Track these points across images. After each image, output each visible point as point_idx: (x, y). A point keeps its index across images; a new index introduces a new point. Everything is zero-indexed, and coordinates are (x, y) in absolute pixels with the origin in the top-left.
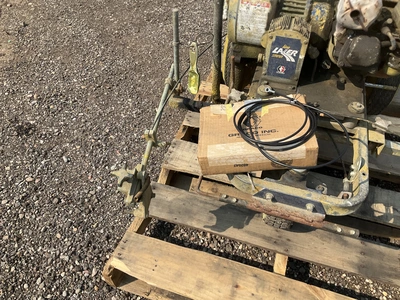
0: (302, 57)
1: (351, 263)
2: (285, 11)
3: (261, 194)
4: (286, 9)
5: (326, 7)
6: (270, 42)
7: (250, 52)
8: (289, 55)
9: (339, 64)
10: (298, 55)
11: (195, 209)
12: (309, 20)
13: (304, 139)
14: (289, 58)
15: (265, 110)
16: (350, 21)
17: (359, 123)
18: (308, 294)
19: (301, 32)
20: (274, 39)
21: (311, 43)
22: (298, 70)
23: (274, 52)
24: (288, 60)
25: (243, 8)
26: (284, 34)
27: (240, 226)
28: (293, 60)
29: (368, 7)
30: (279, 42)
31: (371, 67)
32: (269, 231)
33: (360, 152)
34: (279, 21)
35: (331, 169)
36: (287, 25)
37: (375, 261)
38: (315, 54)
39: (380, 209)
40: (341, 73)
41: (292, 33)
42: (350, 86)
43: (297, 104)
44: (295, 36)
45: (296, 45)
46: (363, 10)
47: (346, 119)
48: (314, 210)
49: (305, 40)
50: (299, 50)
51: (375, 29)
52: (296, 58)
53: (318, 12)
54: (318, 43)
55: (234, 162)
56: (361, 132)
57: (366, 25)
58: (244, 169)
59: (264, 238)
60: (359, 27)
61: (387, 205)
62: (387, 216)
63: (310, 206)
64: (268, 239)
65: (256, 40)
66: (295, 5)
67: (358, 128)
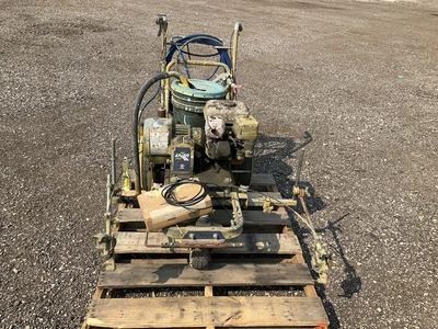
0: (192, 157)
1: (251, 279)
2: (178, 134)
3: (187, 236)
4: (178, 132)
5: (200, 129)
6: (173, 151)
7: (160, 160)
8: (185, 157)
9: (212, 158)
10: (190, 156)
11: (141, 274)
12: (192, 137)
13: (204, 196)
14: (186, 159)
15: (178, 189)
16: (212, 135)
17: (231, 190)
18: (229, 302)
19: (189, 143)
20: (175, 149)
21: (195, 149)
22: (192, 165)
23: (176, 156)
25: (152, 135)
26: (179, 145)
27: (176, 276)
28: (188, 160)
29: (219, 127)
30: (178, 151)
31: (229, 156)
32: (196, 273)
33: (236, 204)
34: (176, 139)
35: (221, 212)
36: (180, 141)
37: (265, 274)
38: (199, 155)
39: (261, 245)
40: (216, 164)
41: (184, 145)
42: (222, 171)
43: (196, 182)
44: (186, 146)
45: (187, 151)
46: (217, 128)
47: (224, 188)
48: (218, 238)
49: (192, 148)
50: (190, 154)
51: (225, 137)
52: (189, 158)
53: (196, 133)
54: (199, 149)
55: (168, 218)
56: (234, 194)
57: (220, 136)
58: (174, 222)
59: (194, 279)
60: (218, 137)
61: (264, 242)
62: (266, 248)
63: (215, 236)
64: (197, 279)
65: (163, 152)
66: (182, 130)
67: (232, 193)
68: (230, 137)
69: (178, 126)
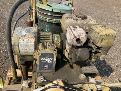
0: (55, 60)
2: (42, 40)
4: (42, 39)
5: (58, 36)
6: (38, 56)
8: (49, 60)
10: (53, 59)
12: (53, 42)
19: (52, 49)
20: (40, 55)
22: (54, 66)
23: (41, 60)
24: (49, 62)
26: (44, 51)
28: (51, 62)
29: (82, 36)
30: (43, 55)
34: (41, 45)
41: (48, 50)
44: (50, 51)
45: (51, 55)
46: (80, 38)
49: (55, 53)
50: (53, 57)
53: (56, 38)
57: (82, 44)
60: (80, 45)
66: (46, 37)
67: (85, 85)
68: (91, 45)
69: (42, 33)
